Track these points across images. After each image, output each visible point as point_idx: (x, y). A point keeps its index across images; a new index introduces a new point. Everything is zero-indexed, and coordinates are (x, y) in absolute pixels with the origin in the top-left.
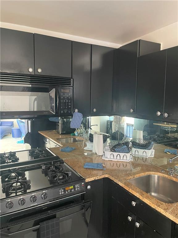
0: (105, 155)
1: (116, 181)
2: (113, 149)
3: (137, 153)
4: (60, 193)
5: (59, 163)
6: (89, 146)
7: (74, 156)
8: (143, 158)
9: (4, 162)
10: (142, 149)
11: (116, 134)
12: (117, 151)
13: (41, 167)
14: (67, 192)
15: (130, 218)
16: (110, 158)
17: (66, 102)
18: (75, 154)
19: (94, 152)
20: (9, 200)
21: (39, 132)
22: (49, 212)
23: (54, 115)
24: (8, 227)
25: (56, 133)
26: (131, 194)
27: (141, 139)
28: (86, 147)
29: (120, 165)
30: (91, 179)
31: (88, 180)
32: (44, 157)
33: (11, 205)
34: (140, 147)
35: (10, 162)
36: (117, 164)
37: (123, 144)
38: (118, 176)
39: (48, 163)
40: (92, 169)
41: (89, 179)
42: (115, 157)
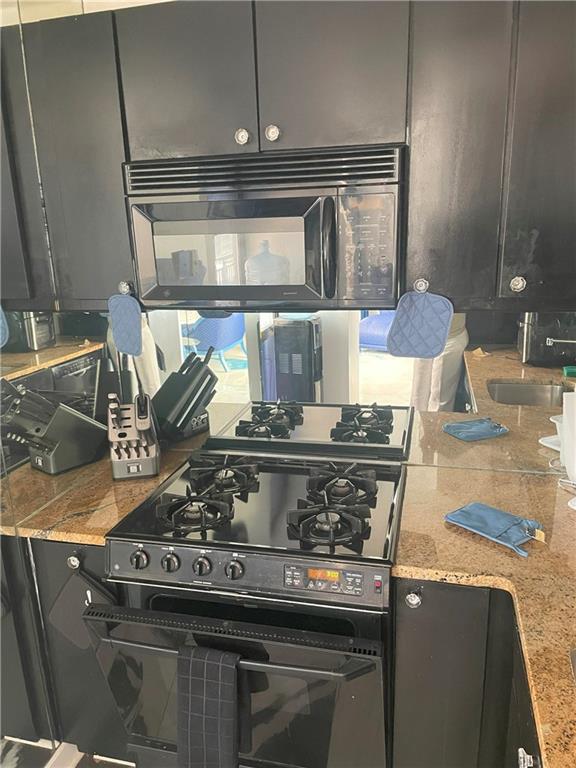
4: (289, 581)
20: (140, 545)
30: (425, 572)
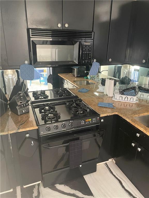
0: (114, 96)
1: (124, 118)
2: (122, 92)
3: (142, 96)
4: (82, 123)
5: (79, 101)
6: (101, 88)
7: (89, 96)
8: (147, 100)
9: (38, 98)
10: (147, 93)
11: (125, 80)
12: (125, 94)
13: (65, 104)
14: (86, 123)
15: (133, 145)
16: (119, 99)
17: (87, 53)
18: (90, 94)
19: (105, 93)
20: (48, 126)
21: (58, 74)
22: (75, 135)
23: (77, 64)
24: (48, 143)
25: (72, 76)
26: (136, 128)
27: (147, 85)
28: (98, 90)
29: (127, 105)
31: (101, 116)
32: (67, 96)
33: (49, 129)
34: (146, 92)
35: (42, 99)
36: (124, 104)
37: (131, 88)
38: (126, 114)
39: (70, 101)
40: (105, 107)
41: (103, 115)
42: (123, 99)
